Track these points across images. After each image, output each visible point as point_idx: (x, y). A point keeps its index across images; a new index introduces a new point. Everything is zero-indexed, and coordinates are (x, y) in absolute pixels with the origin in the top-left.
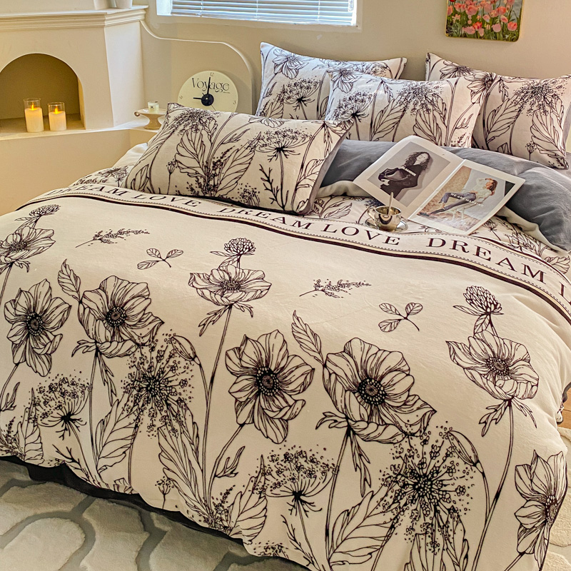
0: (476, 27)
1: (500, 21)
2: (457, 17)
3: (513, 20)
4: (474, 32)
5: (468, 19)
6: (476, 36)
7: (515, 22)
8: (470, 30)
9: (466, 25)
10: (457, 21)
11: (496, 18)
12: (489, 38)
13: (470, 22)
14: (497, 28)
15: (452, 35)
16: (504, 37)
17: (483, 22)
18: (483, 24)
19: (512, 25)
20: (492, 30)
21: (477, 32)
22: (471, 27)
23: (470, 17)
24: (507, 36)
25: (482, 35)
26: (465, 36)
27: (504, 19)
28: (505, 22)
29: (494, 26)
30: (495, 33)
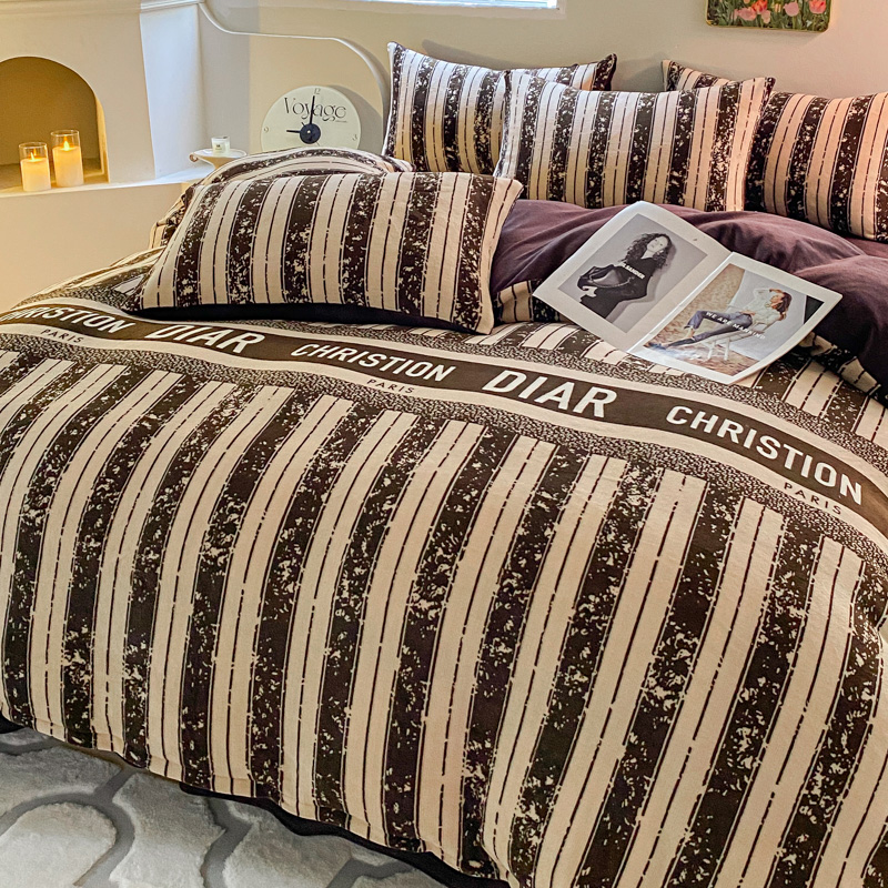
0: (757, 8)
4: (754, 17)
6: (758, 23)
8: (747, 14)
9: (739, 6)
12: (779, 27)
14: (793, 10)
15: (717, 23)
16: (804, 23)
18: (769, 3)
19: (818, 4)
20: (784, 13)
21: (759, 16)
22: (749, 9)
24: (809, 23)
25: (767, 21)
26: (739, 23)
29: (786, 7)
30: (789, 18)
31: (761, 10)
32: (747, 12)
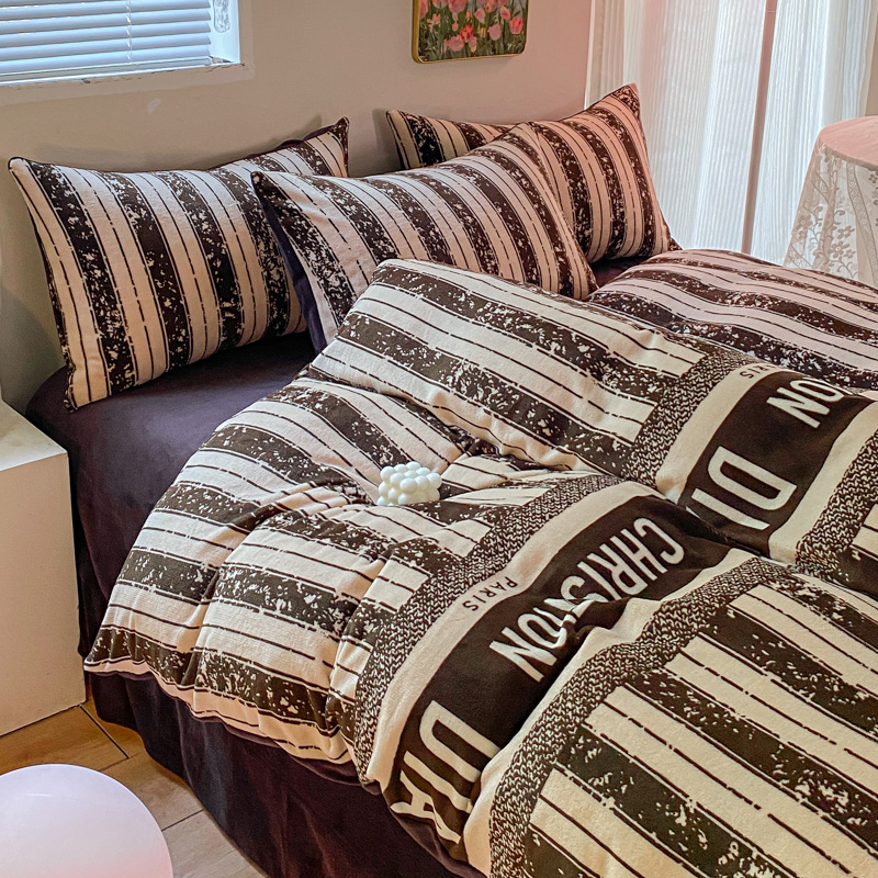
0: (465, 35)
1: (500, 18)
2: (436, 20)
3: (518, 13)
4: (462, 46)
5: (453, 22)
6: (466, 53)
7: (520, 17)
8: (456, 44)
9: (448, 35)
10: (436, 27)
11: (494, 13)
12: (484, 54)
13: (455, 27)
14: (496, 33)
15: (428, 59)
16: (506, 47)
17: (475, 23)
18: (476, 27)
19: (517, 23)
20: (488, 37)
21: (466, 44)
22: (458, 37)
23: (455, 15)
24: (510, 45)
25: (473, 49)
26: (449, 56)
27: (505, 14)
28: (508, 18)
29: (491, 30)
30: (493, 42)
31: (468, 37)
32: (456, 41)
